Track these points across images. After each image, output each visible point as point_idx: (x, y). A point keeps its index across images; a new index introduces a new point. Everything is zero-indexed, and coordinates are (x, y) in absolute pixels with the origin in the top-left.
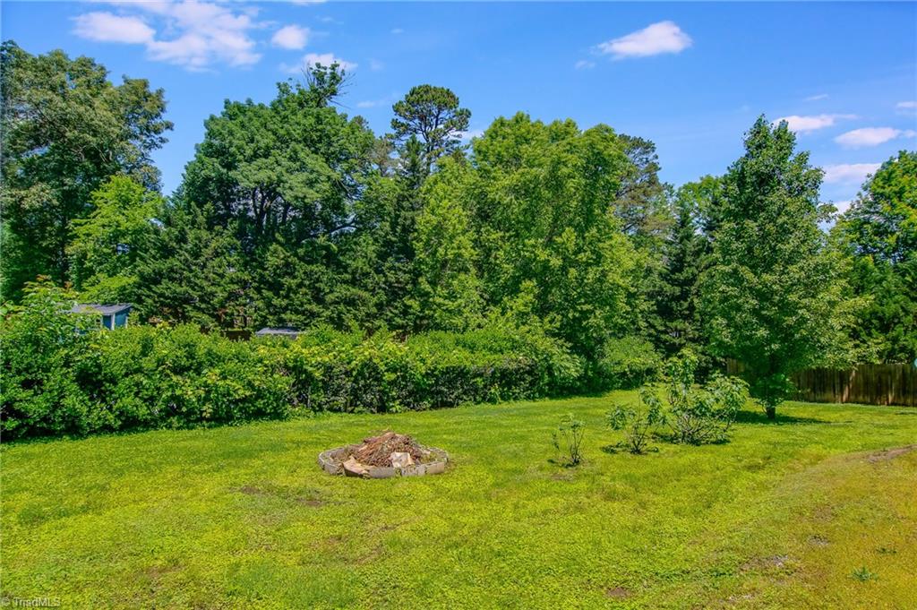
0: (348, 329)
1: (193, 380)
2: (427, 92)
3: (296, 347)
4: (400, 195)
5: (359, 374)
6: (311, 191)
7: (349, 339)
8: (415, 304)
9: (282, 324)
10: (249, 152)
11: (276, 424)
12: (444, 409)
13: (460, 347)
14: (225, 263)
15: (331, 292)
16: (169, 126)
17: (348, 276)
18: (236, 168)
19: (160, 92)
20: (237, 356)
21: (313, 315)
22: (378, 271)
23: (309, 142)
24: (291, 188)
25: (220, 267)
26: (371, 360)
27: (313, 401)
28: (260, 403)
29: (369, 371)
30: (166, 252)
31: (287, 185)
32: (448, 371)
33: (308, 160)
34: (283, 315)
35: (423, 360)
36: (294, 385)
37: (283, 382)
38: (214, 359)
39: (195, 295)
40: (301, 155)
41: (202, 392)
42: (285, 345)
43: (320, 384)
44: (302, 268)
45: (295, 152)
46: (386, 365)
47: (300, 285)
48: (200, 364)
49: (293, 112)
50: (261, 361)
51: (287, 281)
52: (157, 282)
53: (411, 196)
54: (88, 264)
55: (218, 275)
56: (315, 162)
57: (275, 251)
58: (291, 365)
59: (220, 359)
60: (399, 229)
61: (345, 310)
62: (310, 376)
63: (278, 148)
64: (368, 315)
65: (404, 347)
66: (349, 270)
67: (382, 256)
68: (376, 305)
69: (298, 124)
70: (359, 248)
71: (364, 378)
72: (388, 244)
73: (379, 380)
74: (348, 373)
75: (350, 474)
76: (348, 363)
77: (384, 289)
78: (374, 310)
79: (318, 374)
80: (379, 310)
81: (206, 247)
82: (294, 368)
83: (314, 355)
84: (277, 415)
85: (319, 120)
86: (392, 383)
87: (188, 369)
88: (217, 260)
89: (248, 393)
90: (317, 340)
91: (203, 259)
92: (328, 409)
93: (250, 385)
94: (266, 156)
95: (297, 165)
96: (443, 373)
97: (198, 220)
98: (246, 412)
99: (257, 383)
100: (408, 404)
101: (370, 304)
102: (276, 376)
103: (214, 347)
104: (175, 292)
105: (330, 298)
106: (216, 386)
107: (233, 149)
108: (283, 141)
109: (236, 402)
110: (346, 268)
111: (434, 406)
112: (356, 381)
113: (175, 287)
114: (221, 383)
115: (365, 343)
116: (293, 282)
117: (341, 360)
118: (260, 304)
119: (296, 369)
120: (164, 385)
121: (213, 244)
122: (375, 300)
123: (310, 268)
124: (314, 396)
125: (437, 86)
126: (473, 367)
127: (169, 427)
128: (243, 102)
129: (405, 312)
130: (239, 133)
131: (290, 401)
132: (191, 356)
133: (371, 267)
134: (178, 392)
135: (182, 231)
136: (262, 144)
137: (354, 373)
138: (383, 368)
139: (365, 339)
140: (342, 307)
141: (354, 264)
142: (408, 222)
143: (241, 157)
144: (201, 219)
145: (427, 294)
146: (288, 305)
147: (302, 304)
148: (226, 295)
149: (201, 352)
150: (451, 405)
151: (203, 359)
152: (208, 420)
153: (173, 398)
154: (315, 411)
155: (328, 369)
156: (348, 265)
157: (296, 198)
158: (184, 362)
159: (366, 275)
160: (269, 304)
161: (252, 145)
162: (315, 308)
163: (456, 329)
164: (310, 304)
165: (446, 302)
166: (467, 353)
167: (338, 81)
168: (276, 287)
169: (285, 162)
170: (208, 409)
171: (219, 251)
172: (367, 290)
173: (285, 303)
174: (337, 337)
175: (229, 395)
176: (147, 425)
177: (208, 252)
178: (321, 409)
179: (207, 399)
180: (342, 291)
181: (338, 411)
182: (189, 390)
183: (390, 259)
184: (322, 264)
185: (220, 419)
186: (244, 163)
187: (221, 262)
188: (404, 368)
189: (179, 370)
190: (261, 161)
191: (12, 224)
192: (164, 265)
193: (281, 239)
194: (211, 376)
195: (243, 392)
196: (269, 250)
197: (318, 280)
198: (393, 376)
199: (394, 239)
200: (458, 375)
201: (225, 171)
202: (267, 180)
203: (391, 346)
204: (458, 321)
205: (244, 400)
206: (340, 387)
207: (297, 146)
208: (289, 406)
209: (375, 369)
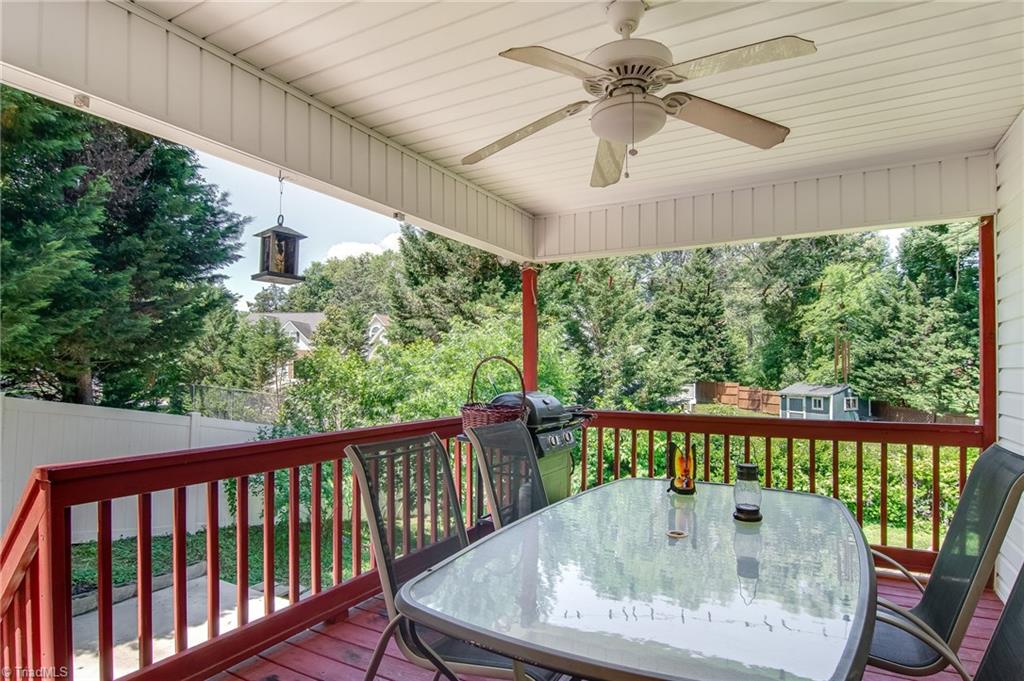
30: (879, 333)
39: (909, 376)
52: (870, 364)
54: (818, 345)
81: (921, 322)
88: (933, 336)
91: (917, 336)
97: (911, 294)
104: (888, 373)
113: (887, 367)
121: (929, 319)
135: (896, 309)
144: (916, 292)
148: (941, 376)
171: (936, 325)
177: (922, 329)
191: (765, 313)
192: (876, 347)
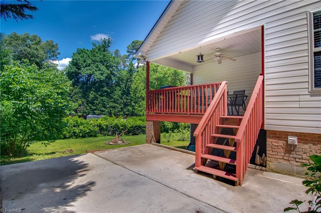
0: (112, 116)
1: (77, 128)
2: (137, 43)
3: (99, 121)
4: (127, 78)
5: (114, 127)
6: (102, 76)
7: (112, 119)
8: (130, 108)
9: (94, 114)
10: (84, 65)
11: (95, 138)
12: (135, 136)
13: (140, 121)
14: (78, 96)
15: (108, 104)
16: (59, 54)
17: (113, 100)
18: (81, 70)
19: (57, 45)
20: (86, 123)
21: (103, 111)
22: (121, 99)
23: (101, 62)
24: (96, 76)
25: (76, 97)
26: (117, 124)
27: (103, 133)
28: (92, 133)
29: (117, 126)
31: (95, 75)
32: (136, 126)
33: (101, 68)
34: (95, 111)
35: (130, 124)
36: (99, 129)
37: (97, 129)
38: (82, 124)
40: (99, 66)
41: (79, 131)
42: (97, 121)
43: (105, 129)
44: (100, 98)
45: (98, 65)
46: (121, 125)
47: (99, 103)
48: (79, 125)
49: (97, 53)
50: (92, 124)
51: (95, 102)
53: (130, 78)
55: (76, 100)
56: (103, 68)
57: (92, 93)
58: (98, 125)
59: (83, 124)
60: (127, 87)
61: (112, 110)
62: (103, 127)
63: (92, 64)
64: (118, 111)
65: (125, 120)
66: (113, 98)
67: (123, 95)
68: (121, 108)
69: (98, 57)
70: (116, 92)
71: (115, 128)
72: (124, 91)
73: (119, 128)
74: (111, 127)
75: (110, 145)
76: (112, 125)
77: (123, 104)
78: (120, 110)
79: (104, 127)
80: (121, 109)
81: (72, 92)
82: (99, 126)
83: (104, 123)
84: (95, 136)
85: (104, 56)
86: (122, 129)
87: (76, 126)
88: (76, 96)
89: (89, 131)
90: (104, 119)
92: (107, 135)
93: (90, 129)
94: (89, 66)
95: (98, 69)
96: (135, 127)
98: (89, 135)
99: (91, 129)
100: (126, 134)
101: (119, 108)
102: (95, 127)
103: (82, 121)
105: (108, 106)
106: (82, 129)
107: (80, 64)
108: (94, 62)
109: (87, 133)
110: (112, 98)
111: (133, 135)
112: (113, 129)
114: (83, 129)
115: (116, 120)
116: (98, 102)
117: (110, 124)
118: (88, 108)
119: (100, 126)
120: (72, 129)
121: (74, 91)
122: (120, 107)
123: (102, 98)
124: (104, 132)
125: (141, 40)
126: (143, 125)
127: (73, 138)
128: (82, 49)
129: (128, 111)
130: (81, 59)
131: (98, 133)
132: (77, 123)
133: (119, 97)
134: (75, 131)
136: (88, 63)
137: (113, 127)
138: (120, 126)
139: (116, 119)
140: (111, 109)
141: (114, 97)
142: (129, 86)
143: (82, 67)
145: (134, 106)
146: (96, 108)
147: (100, 108)
149: (79, 122)
150: (137, 135)
151: (79, 124)
152: (81, 137)
153: (74, 132)
154: (104, 136)
155: (107, 126)
156: (113, 97)
157: (97, 78)
158: (76, 124)
159: (118, 100)
160: (91, 108)
161: (85, 63)
162: (103, 109)
163: (140, 115)
164: (102, 108)
165: (138, 108)
166: (141, 122)
167: (110, 43)
168: (93, 103)
169: (95, 68)
170: (81, 134)
171: (76, 93)
172: (118, 104)
173: (95, 108)
174: (109, 118)
175: (85, 131)
176: (69, 138)
178: (105, 135)
179: (81, 132)
180: (111, 104)
181: (109, 135)
182: (77, 131)
183: (125, 95)
184: (105, 97)
185: (83, 137)
186: (83, 68)
187: (77, 96)
188: (125, 126)
189: (74, 126)
190: (88, 68)
193: (94, 90)
194: (81, 127)
195: (88, 131)
196: (90, 93)
197: (104, 101)
198: (122, 128)
199: (126, 90)
200: (139, 127)
201: (77, 70)
202: (89, 73)
203: (122, 120)
204: (141, 113)
205: (88, 133)
206: (110, 130)
207: (98, 63)
208: (98, 134)
209: (118, 126)
